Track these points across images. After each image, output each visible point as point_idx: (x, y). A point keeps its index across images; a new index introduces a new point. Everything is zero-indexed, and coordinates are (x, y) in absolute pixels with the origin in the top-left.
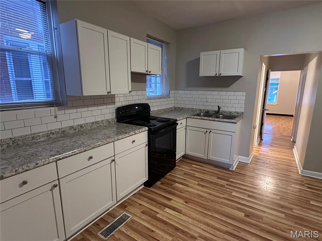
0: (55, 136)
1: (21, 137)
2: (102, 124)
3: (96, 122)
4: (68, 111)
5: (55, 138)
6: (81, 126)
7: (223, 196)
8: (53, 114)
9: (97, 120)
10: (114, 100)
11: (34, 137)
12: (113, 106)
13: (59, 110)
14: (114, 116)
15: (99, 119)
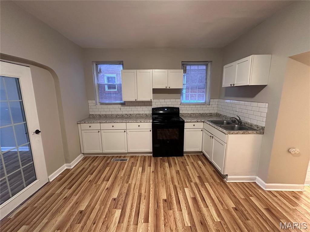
0: (119, 116)
1: (108, 114)
2: (142, 116)
3: (139, 114)
4: (125, 107)
5: (118, 117)
6: (131, 115)
7: (176, 184)
8: (119, 107)
9: (140, 113)
10: (152, 104)
11: (112, 115)
12: (151, 107)
13: (122, 106)
14: (151, 112)
15: (141, 113)
